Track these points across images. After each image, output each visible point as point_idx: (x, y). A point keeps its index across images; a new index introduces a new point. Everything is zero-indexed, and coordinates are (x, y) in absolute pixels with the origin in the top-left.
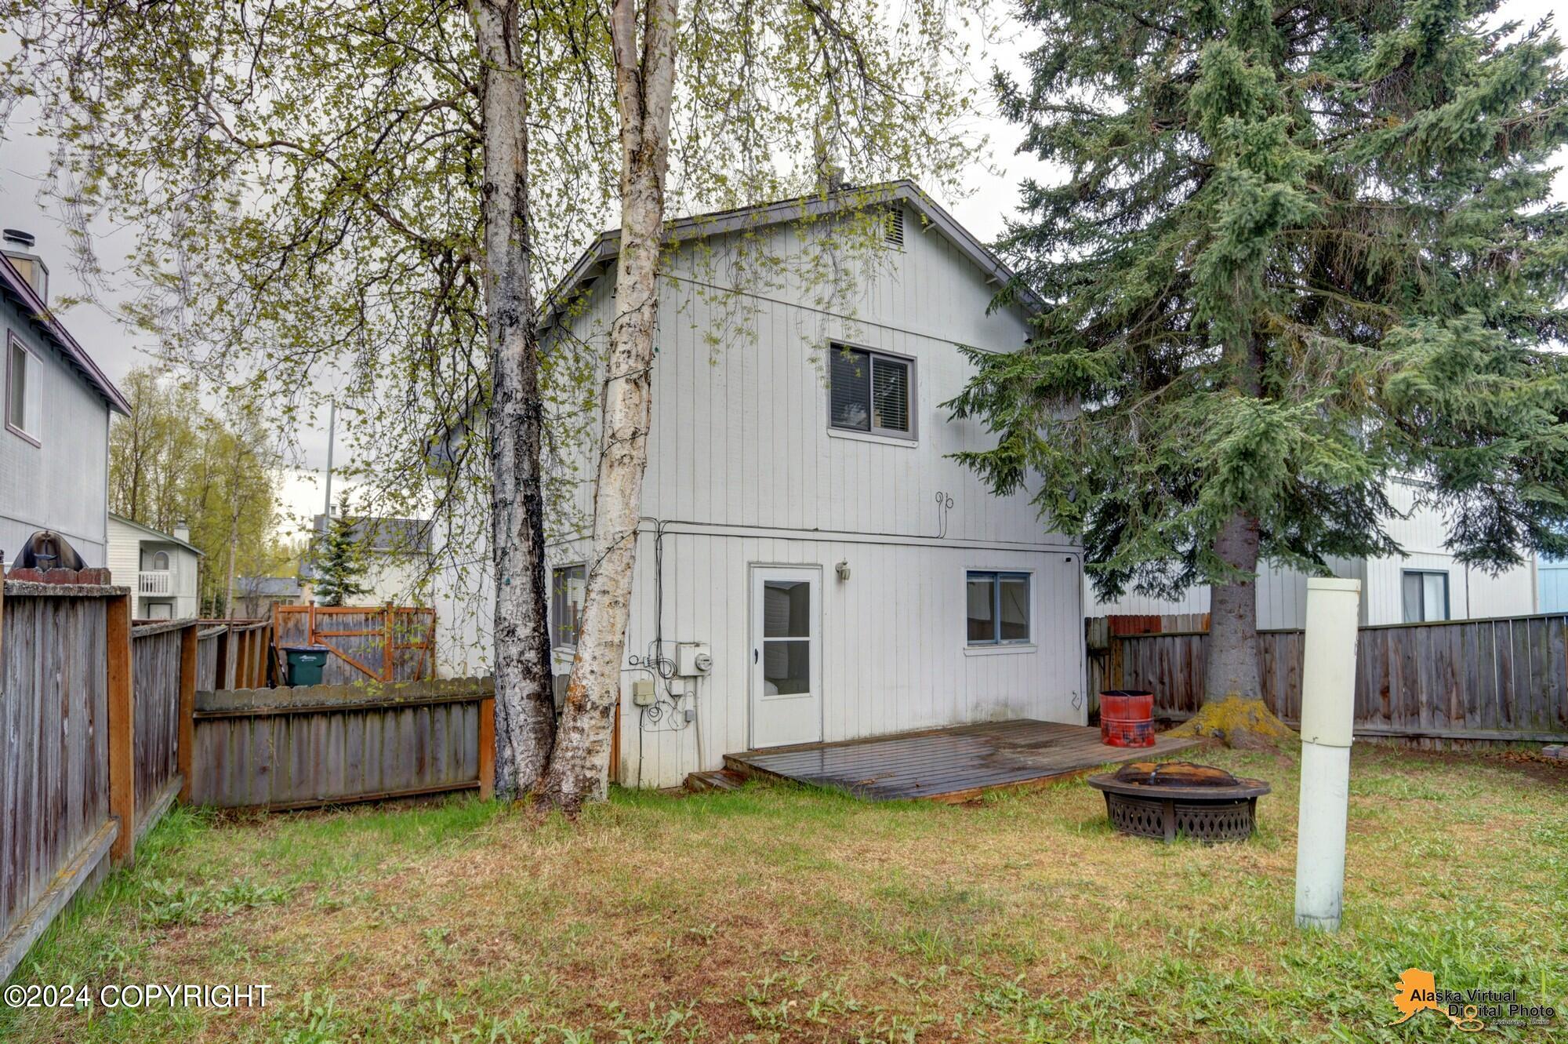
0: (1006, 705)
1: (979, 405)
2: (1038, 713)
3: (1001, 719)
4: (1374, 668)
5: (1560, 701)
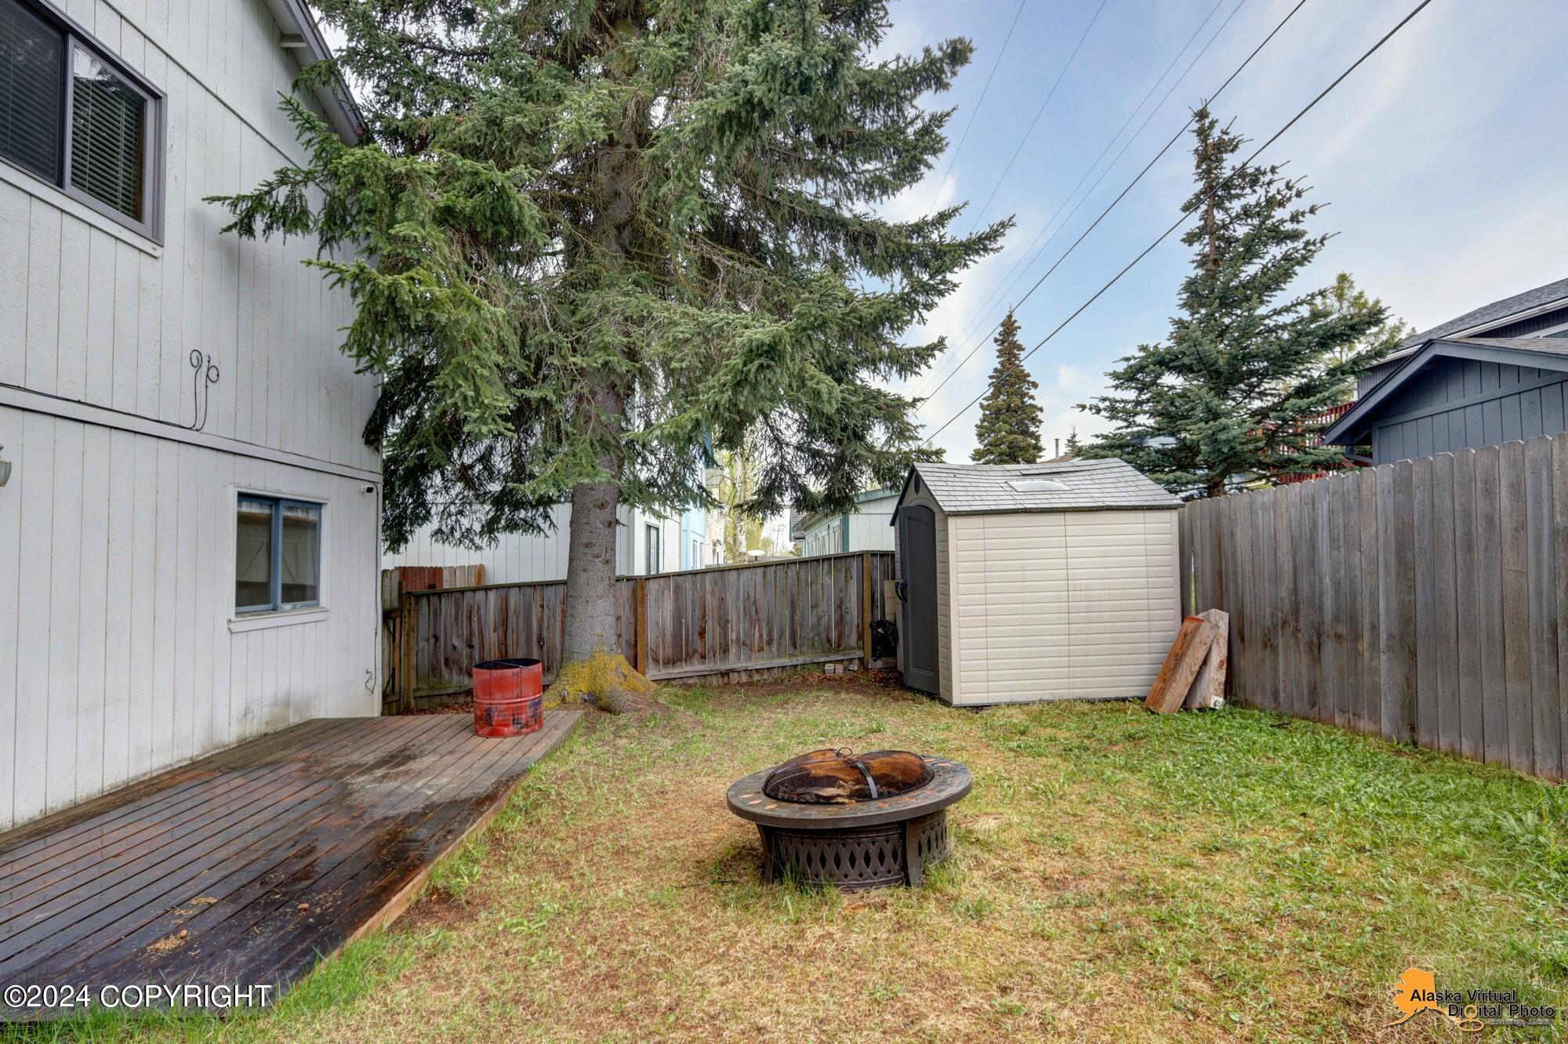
0: (287, 704)
1: (291, 218)
2: (329, 708)
3: (280, 727)
4: (694, 611)
5: (829, 627)
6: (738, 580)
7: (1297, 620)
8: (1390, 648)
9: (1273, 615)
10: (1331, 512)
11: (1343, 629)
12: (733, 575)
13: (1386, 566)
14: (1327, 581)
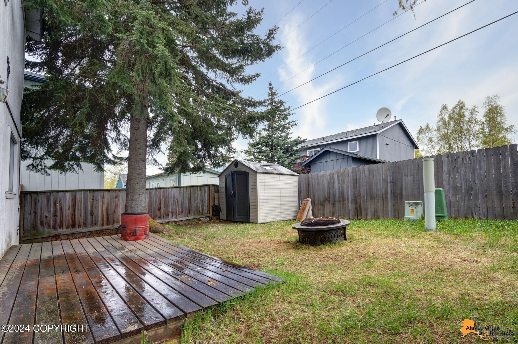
4: (156, 202)
5: (199, 207)
6: (172, 191)
7: (329, 199)
8: (351, 202)
9: (323, 198)
10: (338, 176)
11: (341, 199)
12: (170, 190)
13: (351, 187)
14: (337, 190)
